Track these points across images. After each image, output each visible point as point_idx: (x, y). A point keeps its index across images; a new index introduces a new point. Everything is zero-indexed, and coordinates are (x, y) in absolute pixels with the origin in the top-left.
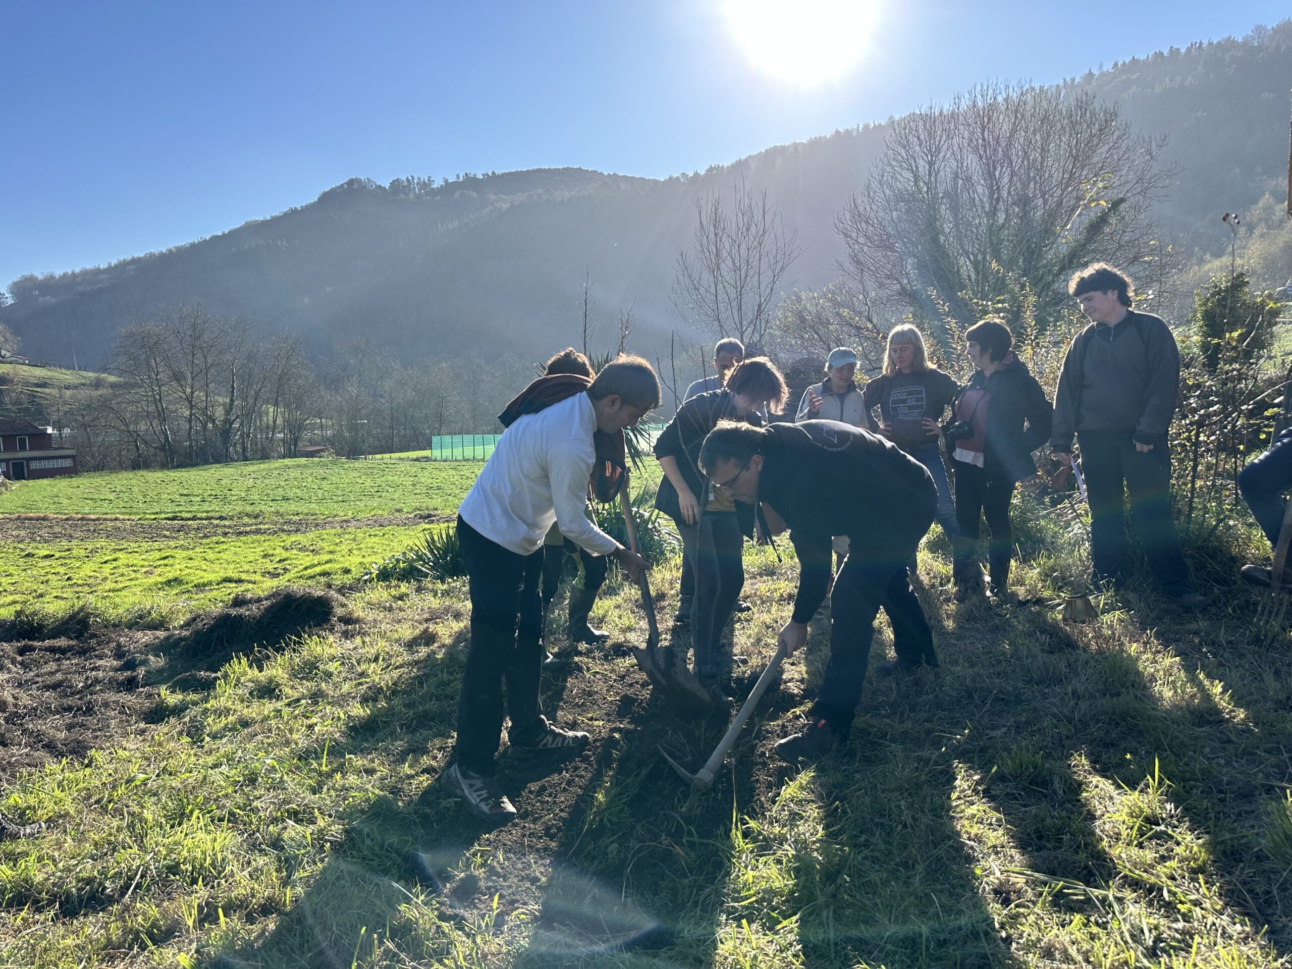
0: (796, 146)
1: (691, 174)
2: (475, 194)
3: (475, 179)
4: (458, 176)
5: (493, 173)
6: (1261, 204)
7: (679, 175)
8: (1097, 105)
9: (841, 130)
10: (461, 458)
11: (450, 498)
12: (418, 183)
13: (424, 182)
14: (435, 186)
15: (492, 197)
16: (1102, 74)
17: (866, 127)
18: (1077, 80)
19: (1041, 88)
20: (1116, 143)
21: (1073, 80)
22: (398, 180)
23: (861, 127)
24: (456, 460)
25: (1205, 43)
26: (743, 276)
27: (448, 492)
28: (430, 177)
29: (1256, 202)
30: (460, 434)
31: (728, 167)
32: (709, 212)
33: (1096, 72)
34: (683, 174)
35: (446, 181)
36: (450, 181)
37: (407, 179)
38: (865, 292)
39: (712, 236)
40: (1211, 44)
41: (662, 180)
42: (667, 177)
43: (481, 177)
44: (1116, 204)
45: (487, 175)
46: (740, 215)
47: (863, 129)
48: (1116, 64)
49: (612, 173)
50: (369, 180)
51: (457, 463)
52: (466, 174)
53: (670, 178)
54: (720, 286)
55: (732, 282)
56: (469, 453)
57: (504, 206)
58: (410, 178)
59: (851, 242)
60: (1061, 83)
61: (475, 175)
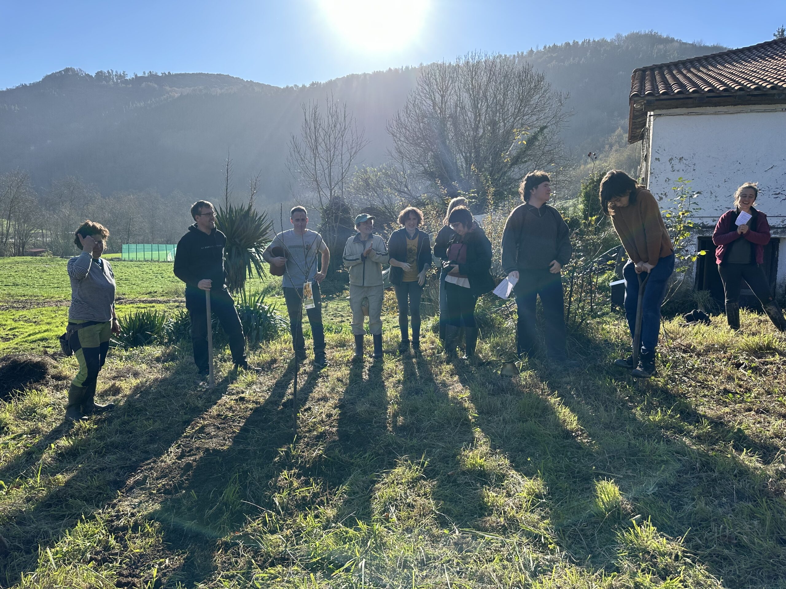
0: (365, 75)
1: (301, 86)
2: (156, 86)
3: (156, 76)
4: (144, 73)
5: (169, 73)
6: (616, 133)
7: (293, 86)
8: (534, 71)
9: (392, 68)
10: (143, 259)
11: (135, 287)
12: (116, 75)
13: (120, 75)
14: (128, 78)
15: (168, 88)
16: (538, 52)
17: (407, 68)
18: (525, 54)
19: (505, 56)
20: (543, 94)
21: (522, 53)
22: (101, 72)
23: (404, 68)
24: (139, 261)
25: (591, 41)
26: (332, 155)
27: (134, 282)
28: (124, 72)
29: (614, 131)
30: (142, 243)
31: (323, 84)
32: (311, 113)
33: (535, 50)
34: (296, 85)
35: (136, 76)
36: (139, 75)
37: (108, 72)
38: (404, 171)
39: (313, 128)
40: (594, 41)
41: (282, 88)
42: (285, 86)
43: (160, 75)
44: (542, 129)
45: (165, 74)
46: (330, 117)
47: (405, 69)
48: (545, 47)
49: (249, 80)
50: (80, 70)
51: (140, 263)
52: (150, 72)
53: (287, 87)
54: (317, 160)
55: (325, 158)
56: (148, 256)
57: (176, 95)
58: (110, 71)
59: (396, 140)
60: (516, 54)
61: (156, 73)
